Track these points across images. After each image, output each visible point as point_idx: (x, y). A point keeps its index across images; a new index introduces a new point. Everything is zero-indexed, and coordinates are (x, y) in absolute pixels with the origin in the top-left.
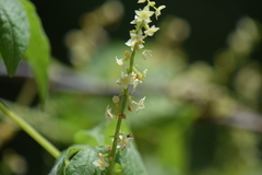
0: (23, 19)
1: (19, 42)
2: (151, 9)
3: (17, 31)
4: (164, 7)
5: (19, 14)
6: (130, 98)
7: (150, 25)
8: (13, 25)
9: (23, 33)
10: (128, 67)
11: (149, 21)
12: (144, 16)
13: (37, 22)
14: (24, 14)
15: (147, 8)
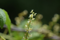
0: (5, 16)
1: (4, 21)
2: (33, 14)
3: (3, 19)
4: (36, 14)
5: (4, 14)
6: (28, 34)
7: (33, 18)
8: (2, 17)
9: (4, 19)
10: (28, 27)
11: (33, 17)
12: (32, 16)
13: (8, 16)
14: (5, 15)
15: (32, 14)
